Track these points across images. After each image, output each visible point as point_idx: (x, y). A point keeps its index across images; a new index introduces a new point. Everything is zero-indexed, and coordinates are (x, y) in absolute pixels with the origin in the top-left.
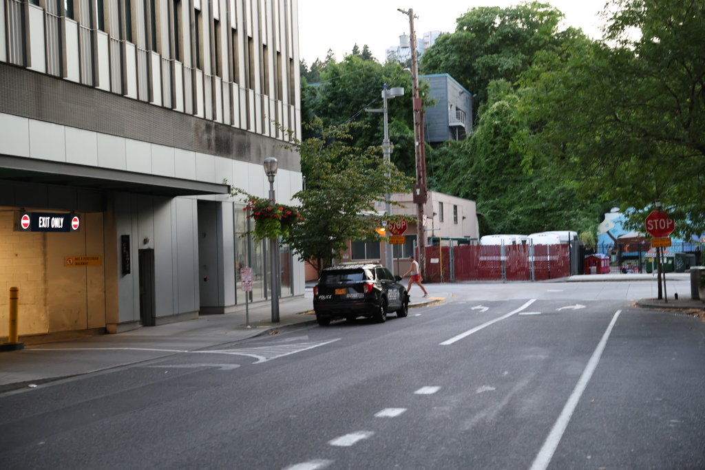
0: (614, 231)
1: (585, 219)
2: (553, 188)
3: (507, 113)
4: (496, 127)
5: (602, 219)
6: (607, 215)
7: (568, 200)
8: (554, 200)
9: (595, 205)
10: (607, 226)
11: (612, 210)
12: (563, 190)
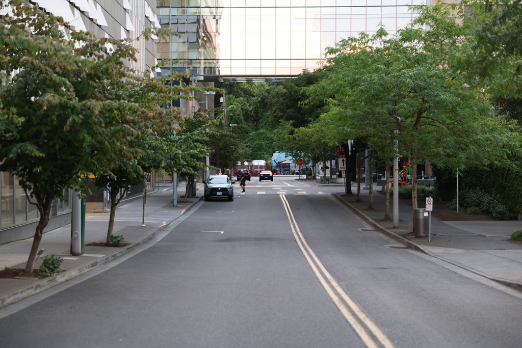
0: (276, 160)
1: (267, 155)
2: (254, 142)
3: (235, 111)
4: (231, 116)
5: (273, 155)
6: (274, 154)
7: (260, 148)
8: (255, 148)
9: (270, 150)
10: (274, 158)
11: (276, 152)
12: (258, 143)
